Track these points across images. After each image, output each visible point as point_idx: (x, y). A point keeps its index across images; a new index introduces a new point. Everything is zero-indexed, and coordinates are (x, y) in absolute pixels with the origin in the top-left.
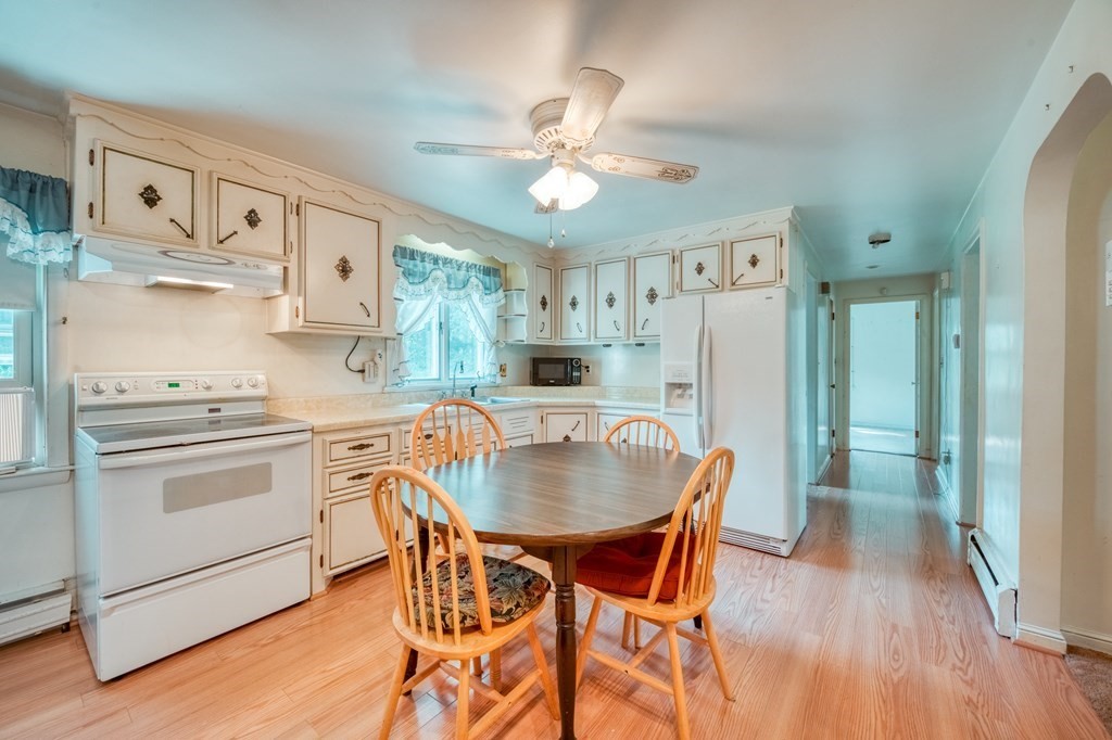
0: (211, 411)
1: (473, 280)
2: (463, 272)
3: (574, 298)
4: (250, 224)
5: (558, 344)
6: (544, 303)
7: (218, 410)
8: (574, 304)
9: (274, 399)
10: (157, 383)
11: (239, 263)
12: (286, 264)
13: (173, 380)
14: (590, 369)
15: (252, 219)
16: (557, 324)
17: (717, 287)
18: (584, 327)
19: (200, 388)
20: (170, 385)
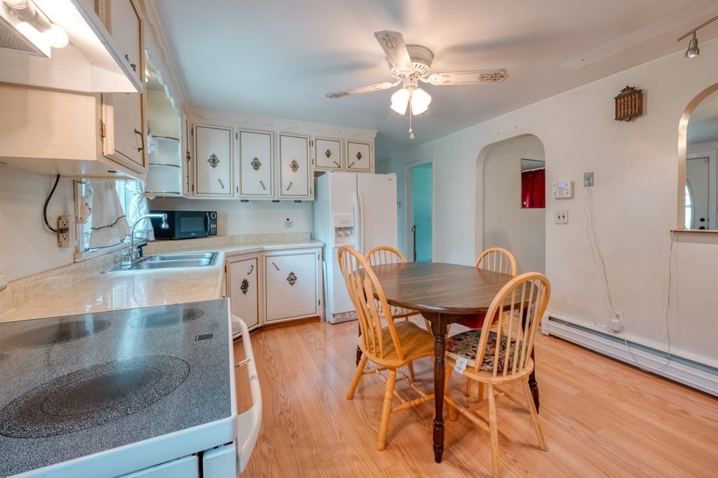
17: (340, 167)
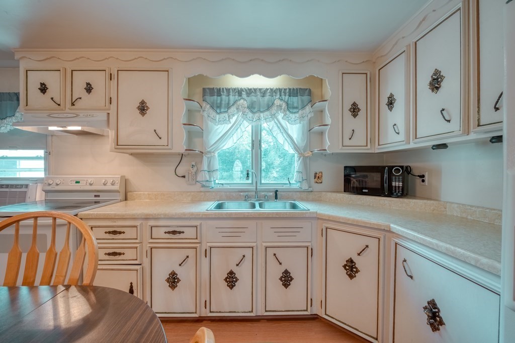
0: (95, 196)
1: (277, 102)
2: (267, 98)
3: (391, 96)
4: (87, 91)
5: (377, 151)
6: (355, 110)
7: (99, 196)
8: (391, 103)
9: (131, 192)
10: (71, 181)
11: (81, 115)
12: (108, 112)
13: (78, 180)
14: (426, 178)
15: (89, 89)
16: (375, 129)
18: (401, 127)
19: (88, 184)
20: (77, 182)
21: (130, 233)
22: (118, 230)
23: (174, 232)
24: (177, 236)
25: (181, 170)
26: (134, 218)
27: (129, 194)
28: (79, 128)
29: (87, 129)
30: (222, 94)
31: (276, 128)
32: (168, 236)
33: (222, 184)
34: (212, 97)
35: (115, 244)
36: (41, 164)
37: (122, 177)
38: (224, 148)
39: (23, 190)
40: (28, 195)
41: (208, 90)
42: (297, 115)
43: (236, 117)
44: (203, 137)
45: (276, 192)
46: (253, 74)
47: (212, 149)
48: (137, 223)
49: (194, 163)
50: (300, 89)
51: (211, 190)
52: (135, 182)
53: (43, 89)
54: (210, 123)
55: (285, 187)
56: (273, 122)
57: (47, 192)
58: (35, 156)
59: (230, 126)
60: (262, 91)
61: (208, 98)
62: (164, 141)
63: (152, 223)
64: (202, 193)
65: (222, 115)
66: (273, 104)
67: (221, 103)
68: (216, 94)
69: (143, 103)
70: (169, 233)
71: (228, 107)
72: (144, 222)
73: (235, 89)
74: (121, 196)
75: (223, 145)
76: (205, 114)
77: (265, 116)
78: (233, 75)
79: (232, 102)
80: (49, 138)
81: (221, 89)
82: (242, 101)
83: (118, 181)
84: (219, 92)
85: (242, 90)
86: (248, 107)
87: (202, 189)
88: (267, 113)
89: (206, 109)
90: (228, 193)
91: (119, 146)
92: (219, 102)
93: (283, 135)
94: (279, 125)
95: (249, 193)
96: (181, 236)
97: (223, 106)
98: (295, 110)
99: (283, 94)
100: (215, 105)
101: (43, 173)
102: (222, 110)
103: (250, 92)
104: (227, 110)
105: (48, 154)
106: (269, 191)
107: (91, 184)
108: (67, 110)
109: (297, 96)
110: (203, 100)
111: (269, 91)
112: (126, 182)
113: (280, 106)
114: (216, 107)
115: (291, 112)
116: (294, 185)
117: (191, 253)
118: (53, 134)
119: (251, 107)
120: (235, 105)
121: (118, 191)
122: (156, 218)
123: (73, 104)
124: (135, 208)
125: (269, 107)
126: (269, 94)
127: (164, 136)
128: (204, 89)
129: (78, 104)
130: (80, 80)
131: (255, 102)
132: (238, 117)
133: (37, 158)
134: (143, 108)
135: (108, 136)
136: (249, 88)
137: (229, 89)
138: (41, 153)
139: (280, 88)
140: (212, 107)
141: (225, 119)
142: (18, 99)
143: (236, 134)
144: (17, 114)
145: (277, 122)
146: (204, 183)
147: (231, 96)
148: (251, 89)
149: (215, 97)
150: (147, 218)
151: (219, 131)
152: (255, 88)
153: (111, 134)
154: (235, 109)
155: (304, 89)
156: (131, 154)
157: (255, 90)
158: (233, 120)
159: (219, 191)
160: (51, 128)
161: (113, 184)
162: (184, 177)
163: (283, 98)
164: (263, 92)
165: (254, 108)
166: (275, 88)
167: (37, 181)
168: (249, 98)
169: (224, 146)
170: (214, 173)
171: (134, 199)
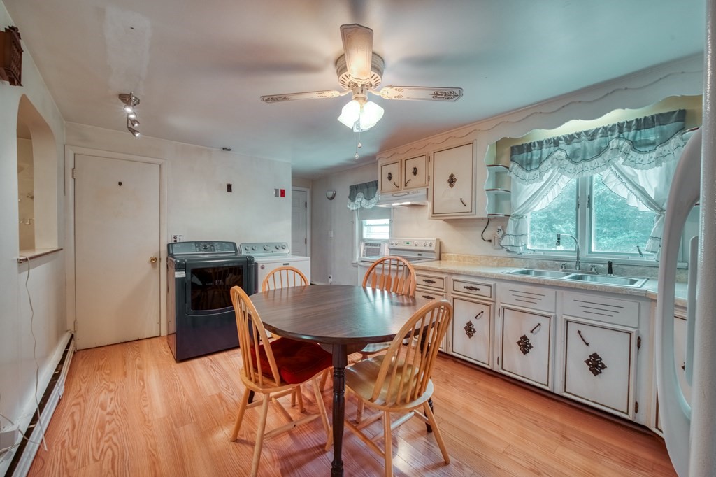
21: (439, 283)
22: (432, 279)
23: (471, 288)
24: (474, 292)
25: (488, 234)
26: (442, 272)
27: (442, 255)
28: (409, 203)
29: (413, 203)
30: (533, 148)
31: (613, 178)
32: (466, 290)
33: (534, 251)
34: (521, 155)
35: (429, 289)
36: (387, 229)
37: (437, 240)
38: (535, 209)
39: (378, 247)
40: (381, 251)
41: (515, 148)
42: (654, 155)
43: (551, 171)
44: (510, 199)
45: (610, 264)
46: (567, 122)
47: (520, 212)
48: (444, 276)
49: (500, 227)
50: (661, 114)
51: (519, 256)
52: (447, 245)
53: (390, 177)
54: (518, 184)
55: (631, 258)
56: (609, 170)
57: (391, 249)
58: (383, 223)
59: (543, 183)
60: (590, 133)
61: (517, 157)
62: (468, 209)
63: (454, 277)
64: (509, 259)
65: (532, 173)
66: (608, 147)
67: (531, 159)
68: (525, 151)
69: (452, 176)
70: (467, 288)
71: (540, 162)
72: (449, 276)
73: (549, 140)
74: (435, 256)
75: (532, 207)
76: (512, 175)
77: (593, 165)
78: (540, 129)
79: (544, 156)
80: (392, 210)
81: (532, 144)
82: (559, 152)
83: (434, 243)
84: (529, 148)
85: (559, 139)
86: (568, 158)
87: (509, 254)
88: (599, 161)
89: (513, 170)
90: (540, 261)
91: (434, 215)
92: (529, 158)
93: (626, 186)
94: (618, 174)
95: (568, 263)
96: (477, 292)
97: (534, 162)
98: (651, 148)
99: (625, 129)
100: (524, 163)
101: (388, 235)
102: (533, 167)
103: (570, 139)
104: (538, 166)
105: (391, 221)
106: (601, 262)
107: (416, 245)
108: (403, 190)
109: (654, 127)
110: (511, 160)
111: (600, 131)
112: (440, 245)
113: (618, 148)
114: (527, 165)
115: (641, 152)
116: (650, 258)
117: (485, 309)
118: (394, 208)
119: (572, 157)
120: (550, 158)
121: (434, 252)
122: (458, 274)
123: (406, 185)
124: (445, 266)
125: (600, 152)
126: (600, 135)
127: (468, 204)
128: (512, 148)
129: (409, 185)
130: (410, 166)
131: (579, 149)
132: (553, 172)
133: (385, 225)
134: (452, 181)
135: (427, 206)
136: (570, 134)
137: (542, 142)
138: (387, 221)
139: (621, 122)
140: (521, 166)
141: (536, 176)
142: (377, 185)
143: (551, 192)
144: (376, 196)
145: (614, 169)
146: (509, 248)
147: (544, 150)
148: (572, 135)
149: (525, 154)
150: (451, 273)
151: (529, 191)
152: (578, 132)
153: (429, 204)
154: (549, 163)
155: (669, 113)
156: (445, 220)
157: (579, 135)
158: (546, 177)
159: (527, 258)
160: (393, 204)
161: (430, 246)
162: (490, 241)
163: (626, 137)
164: (591, 135)
165: (577, 157)
166: (611, 124)
167: (385, 241)
168: (570, 146)
169: (535, 207)
170: (522, 238)
171: (446, 260)
